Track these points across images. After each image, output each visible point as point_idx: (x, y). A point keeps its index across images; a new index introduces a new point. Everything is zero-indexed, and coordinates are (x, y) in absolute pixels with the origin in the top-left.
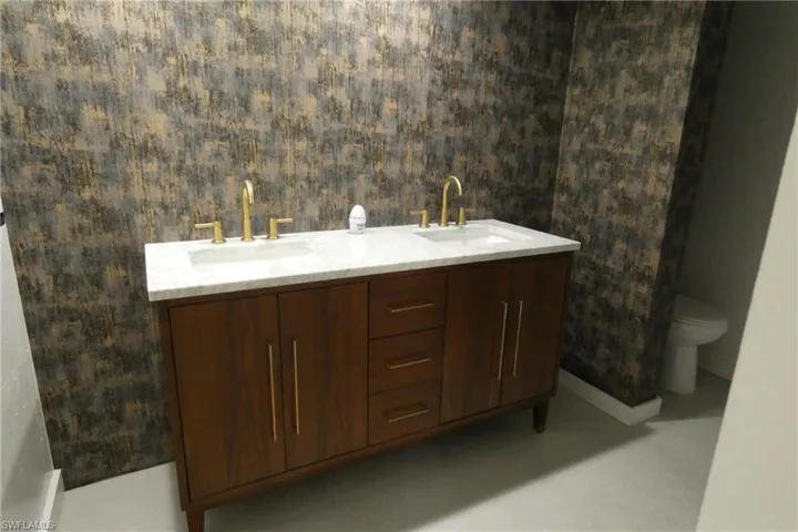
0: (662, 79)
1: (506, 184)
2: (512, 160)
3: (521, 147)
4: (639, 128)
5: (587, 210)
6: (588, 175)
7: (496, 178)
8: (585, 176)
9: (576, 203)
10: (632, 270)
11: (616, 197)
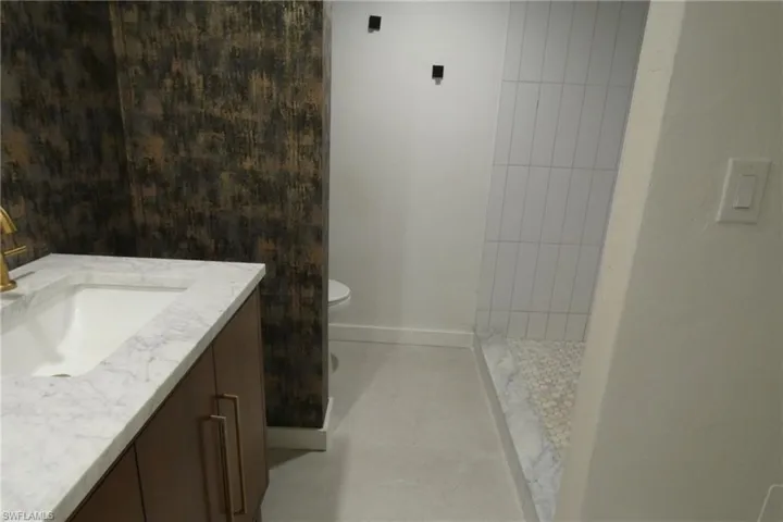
0: (282, 14)
1: (58, 183)
2: (56, 136)
3: (64, 111)
4: (259, 84)
5: (200, 203)
6: (188, 151)
7: (35, 174)
8: (182, 153)
9: (177, 196)
10: (288, 274)
11: (244, 182)
